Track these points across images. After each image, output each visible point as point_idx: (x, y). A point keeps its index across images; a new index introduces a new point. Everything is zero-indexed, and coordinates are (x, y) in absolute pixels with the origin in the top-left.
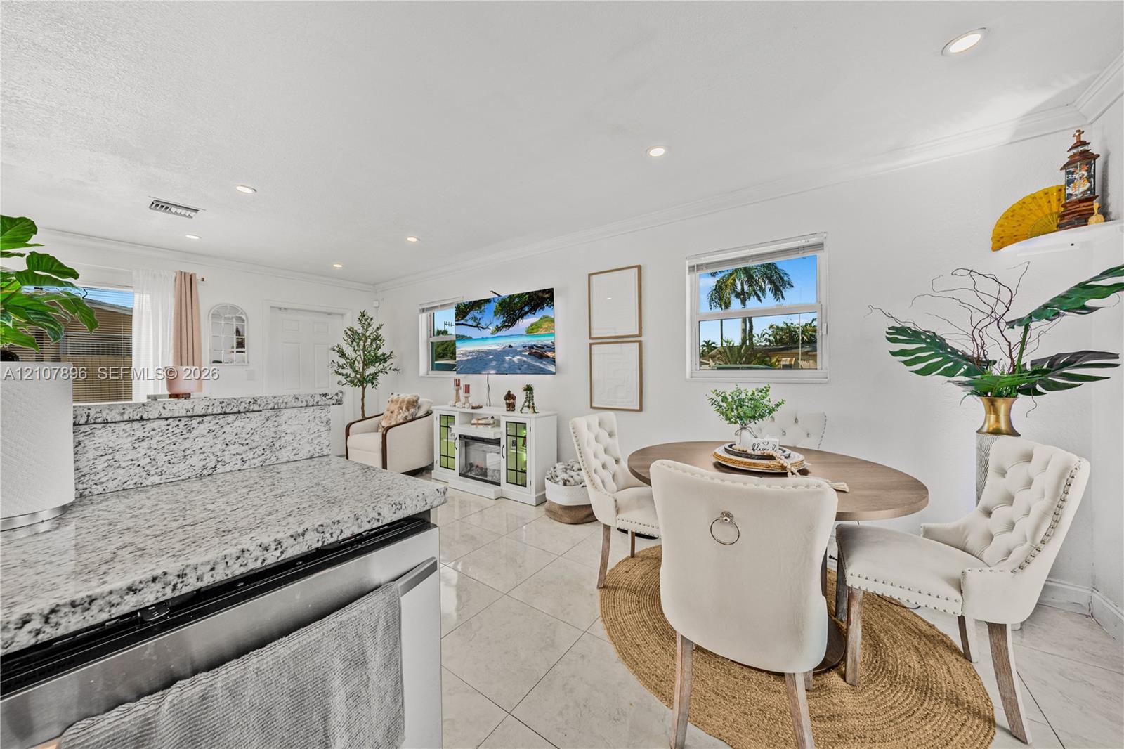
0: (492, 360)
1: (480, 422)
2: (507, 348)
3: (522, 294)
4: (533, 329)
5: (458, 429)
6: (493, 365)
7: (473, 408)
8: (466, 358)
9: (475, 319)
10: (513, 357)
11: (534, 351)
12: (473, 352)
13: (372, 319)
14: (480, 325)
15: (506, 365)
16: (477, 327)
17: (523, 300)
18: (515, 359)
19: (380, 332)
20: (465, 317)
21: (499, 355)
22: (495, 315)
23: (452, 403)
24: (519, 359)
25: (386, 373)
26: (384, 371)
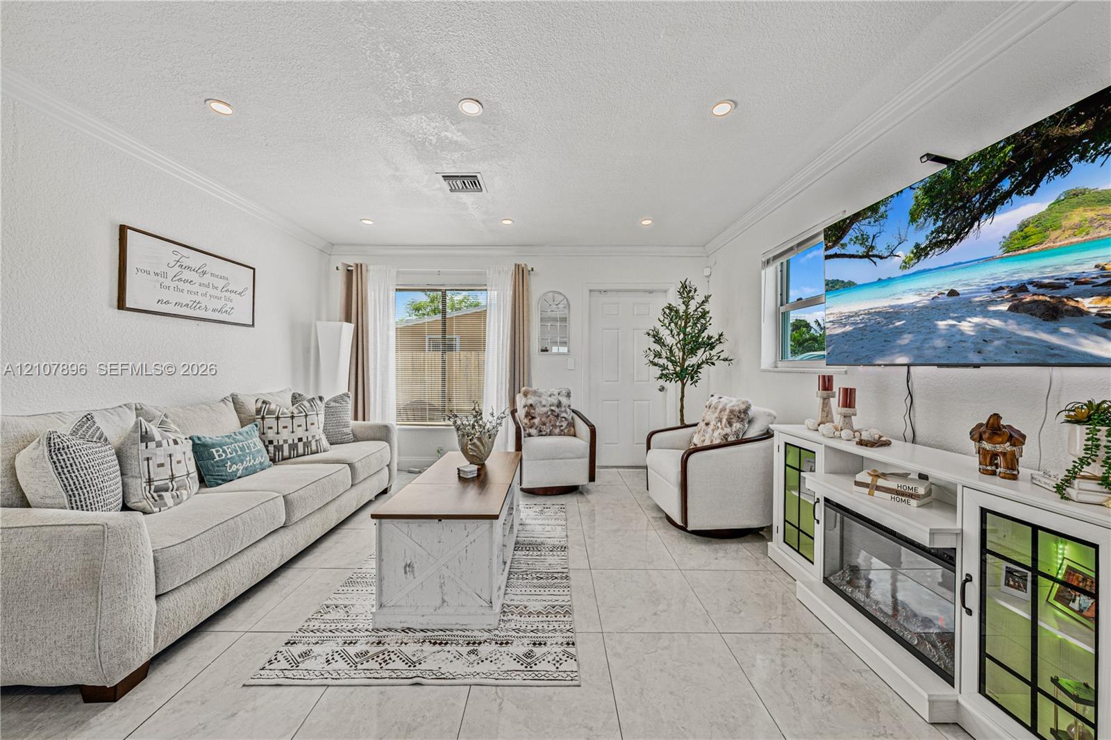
0: (899, 332)
1: (881, 482)
2: (945, 299)
3: (994, 146)
4: (1026, 237)
5: (818, 483)
6: (906, 341)
7: (861, 443)
8: (839, 331)
9: (863, 239)
10: (960, 319)
11: (1028, 299)
12: (857, 314)
13: (695, 291)
14: (875, 252)
15: (939, 343)
16: (867, 256)
17: (997, 162)
18: (967, 326)
19: (707, 307)
20: (841, 238)
21: (923, 317)
22: (913, 219)
23: (811, 422)
24: (977, 325)
25: (713, 364)
26: (710, 362)
